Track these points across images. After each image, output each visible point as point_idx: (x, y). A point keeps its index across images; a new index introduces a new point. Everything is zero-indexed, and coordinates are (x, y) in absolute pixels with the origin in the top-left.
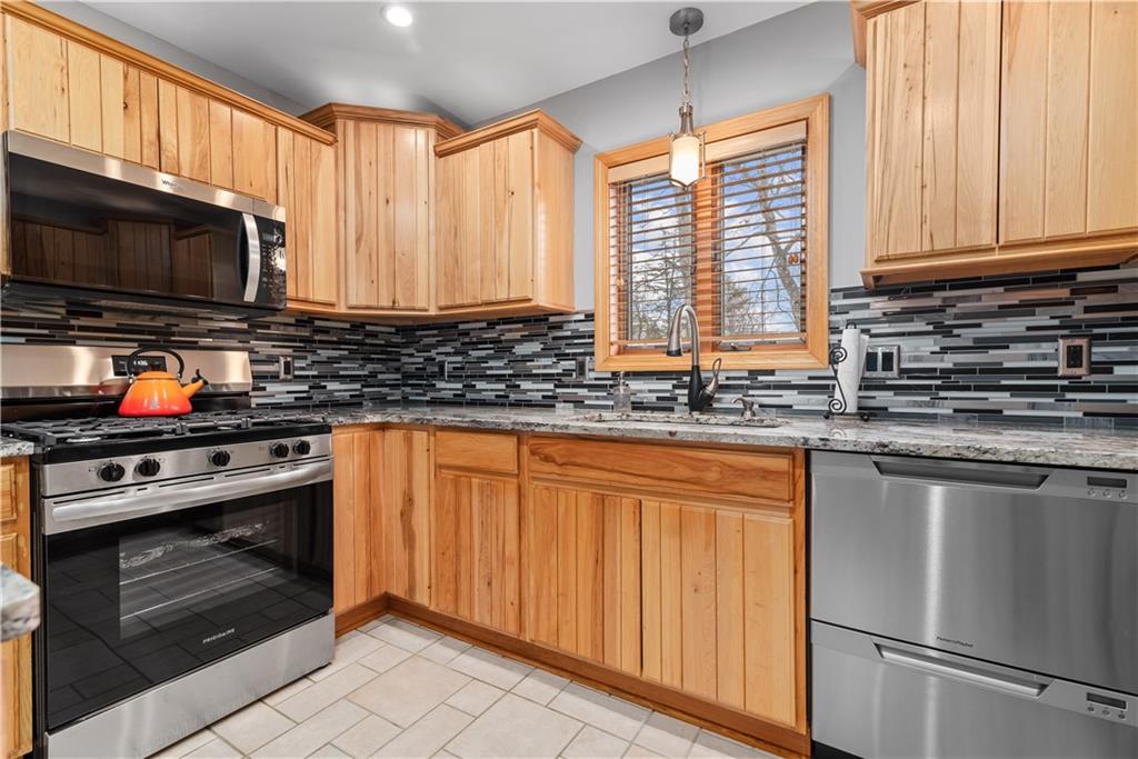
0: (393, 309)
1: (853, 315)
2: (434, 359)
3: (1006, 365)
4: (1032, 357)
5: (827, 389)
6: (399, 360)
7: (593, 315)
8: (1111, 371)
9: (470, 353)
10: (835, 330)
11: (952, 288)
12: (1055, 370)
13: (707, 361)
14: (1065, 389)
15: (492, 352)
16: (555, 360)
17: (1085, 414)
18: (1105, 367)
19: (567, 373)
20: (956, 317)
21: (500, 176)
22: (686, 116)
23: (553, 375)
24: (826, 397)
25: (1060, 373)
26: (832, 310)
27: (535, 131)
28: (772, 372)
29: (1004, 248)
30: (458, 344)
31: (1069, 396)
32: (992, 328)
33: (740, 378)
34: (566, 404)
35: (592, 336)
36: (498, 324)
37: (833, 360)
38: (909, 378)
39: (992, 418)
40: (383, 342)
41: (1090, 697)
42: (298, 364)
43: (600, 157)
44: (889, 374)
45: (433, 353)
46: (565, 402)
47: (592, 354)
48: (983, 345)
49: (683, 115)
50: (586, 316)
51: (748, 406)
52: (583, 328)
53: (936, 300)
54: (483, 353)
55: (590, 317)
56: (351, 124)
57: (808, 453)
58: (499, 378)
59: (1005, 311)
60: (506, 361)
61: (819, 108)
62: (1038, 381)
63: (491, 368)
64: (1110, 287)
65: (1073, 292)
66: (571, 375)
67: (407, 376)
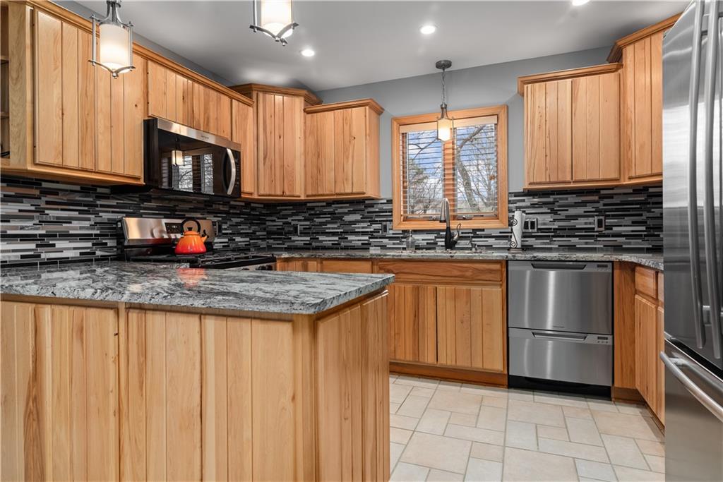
0: (282, 196)
1: (519, 204)
2: (290, 223)
3: (577, 227)
4: (586, 223)
5: (508, 238)
6: (265, 224)
7: (392, 200)
8: (611, 229)
9: (315, 220)
10: (510, 211)
11: (557, 194)
12: (594, 228)
13: (454, 225)
14: (597, 236)
15: (329, 219)
16: (369, 224)
17: (604, 246)
18: (609, 228)
19: (377, 231)
20: (559, 206)
21: (347, 128)
22: (444, 109)
23: (367, 232)
24: (507, 241)
25: (596, 230)
26: (510, 202)
27: (367, 107)
28: (483, 230)
29: (575, 182)
30: (307, 215)
31: (599, 239)
32: (572, 211)
33: (468, 233)
34: (377, 248)
35: (391, 212)
36: (334, 204)
37: (511, 224)
38: (541, 232)
39: (572, 248)
40: (258, 213)
41: (599, 338)
42: (224, 226)
43: (395, 119)
44: (533, 231)
45: (289, 220)
46: (375, 246)
47: (392, 221)
48: (569, 218)
49: (442, 108)
50: (387, 201)
51: (474, 246)
52: (386, 207)
53: (551, 199)
54: (324, 220)
55: (390, 202)
56: (261, 95)
57: (507, 261)
58: (334, 234)
59: (576, 205)
60: (339, 224)
61: (503, 111)
62: (587, 234)
63: (329, 228)
64: (611, 196)
65: (600, 198)
66: (379, 232)
67: (270, 233)
